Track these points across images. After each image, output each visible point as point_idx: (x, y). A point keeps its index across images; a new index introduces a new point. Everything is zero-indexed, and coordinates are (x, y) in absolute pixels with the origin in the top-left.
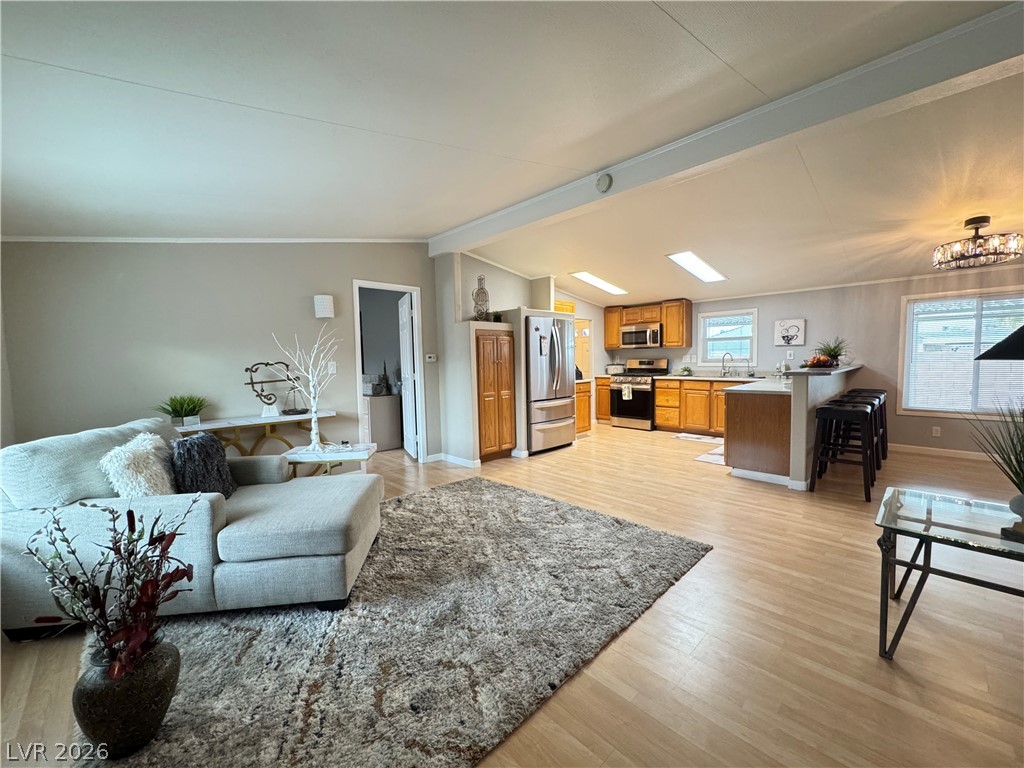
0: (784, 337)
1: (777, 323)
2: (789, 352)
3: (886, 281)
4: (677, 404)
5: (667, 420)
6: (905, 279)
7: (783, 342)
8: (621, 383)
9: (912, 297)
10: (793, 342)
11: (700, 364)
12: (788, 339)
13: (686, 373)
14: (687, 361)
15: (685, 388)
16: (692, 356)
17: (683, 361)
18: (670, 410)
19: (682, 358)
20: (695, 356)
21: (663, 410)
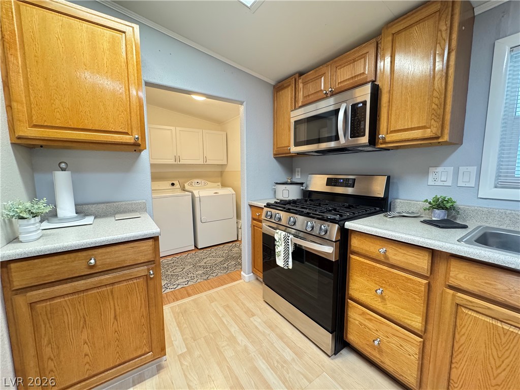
4: (414, 322)
8: (279, 225)
11: (488, 191)
13: (438, 215)
14: (441, 184)
15: (453, 281)
16: (462, 169)
17: (431, 182)
18: (389, 326)
19: (428, 173)
20: (474, 169)
21: (368, 317)
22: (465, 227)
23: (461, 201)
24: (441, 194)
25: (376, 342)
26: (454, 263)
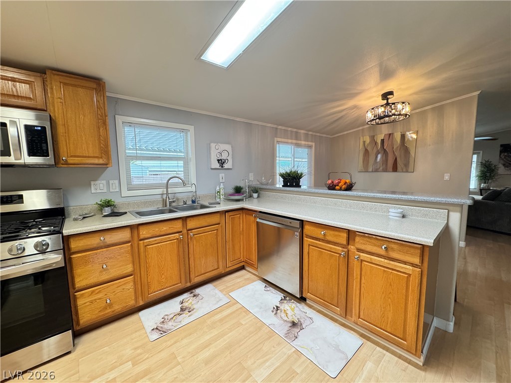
0: (218, 160)
1: (213, 145)
2: (221, 175)
3: (269, 125)
4: (129, 269)
5: (110, 305)
6: (275, 126)
7: (217, 166)
9: (279, 139)
10: (226, 166)
11: (125, 193)
12: (221, 162)
13: (107, 211)
14: (101, 191)
15: (142, 237)
16: (111, 182)
17: (93, 191)
18: (113, 285)
19: (90, 185)
20: (117, 182)
21: (97, 291)
22: (126, 213)
23: (116, 200)
24: (104, 199)
25: (108, 301)
26: (141, 228)
